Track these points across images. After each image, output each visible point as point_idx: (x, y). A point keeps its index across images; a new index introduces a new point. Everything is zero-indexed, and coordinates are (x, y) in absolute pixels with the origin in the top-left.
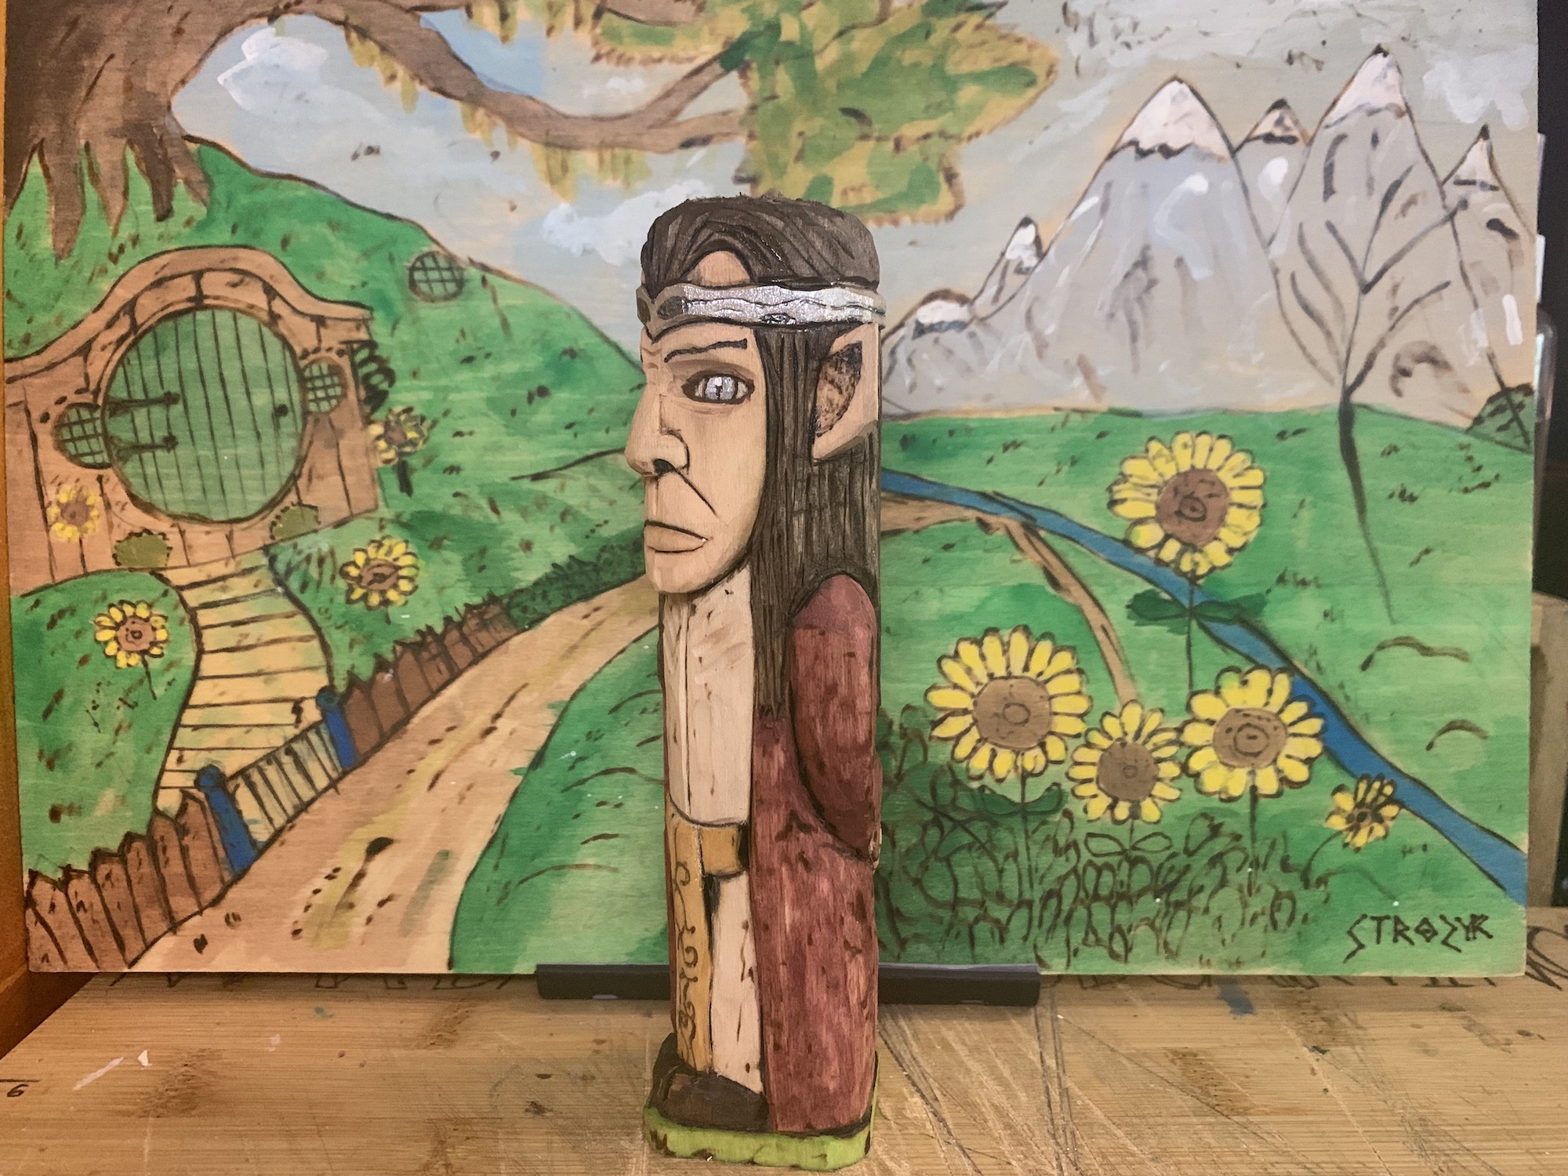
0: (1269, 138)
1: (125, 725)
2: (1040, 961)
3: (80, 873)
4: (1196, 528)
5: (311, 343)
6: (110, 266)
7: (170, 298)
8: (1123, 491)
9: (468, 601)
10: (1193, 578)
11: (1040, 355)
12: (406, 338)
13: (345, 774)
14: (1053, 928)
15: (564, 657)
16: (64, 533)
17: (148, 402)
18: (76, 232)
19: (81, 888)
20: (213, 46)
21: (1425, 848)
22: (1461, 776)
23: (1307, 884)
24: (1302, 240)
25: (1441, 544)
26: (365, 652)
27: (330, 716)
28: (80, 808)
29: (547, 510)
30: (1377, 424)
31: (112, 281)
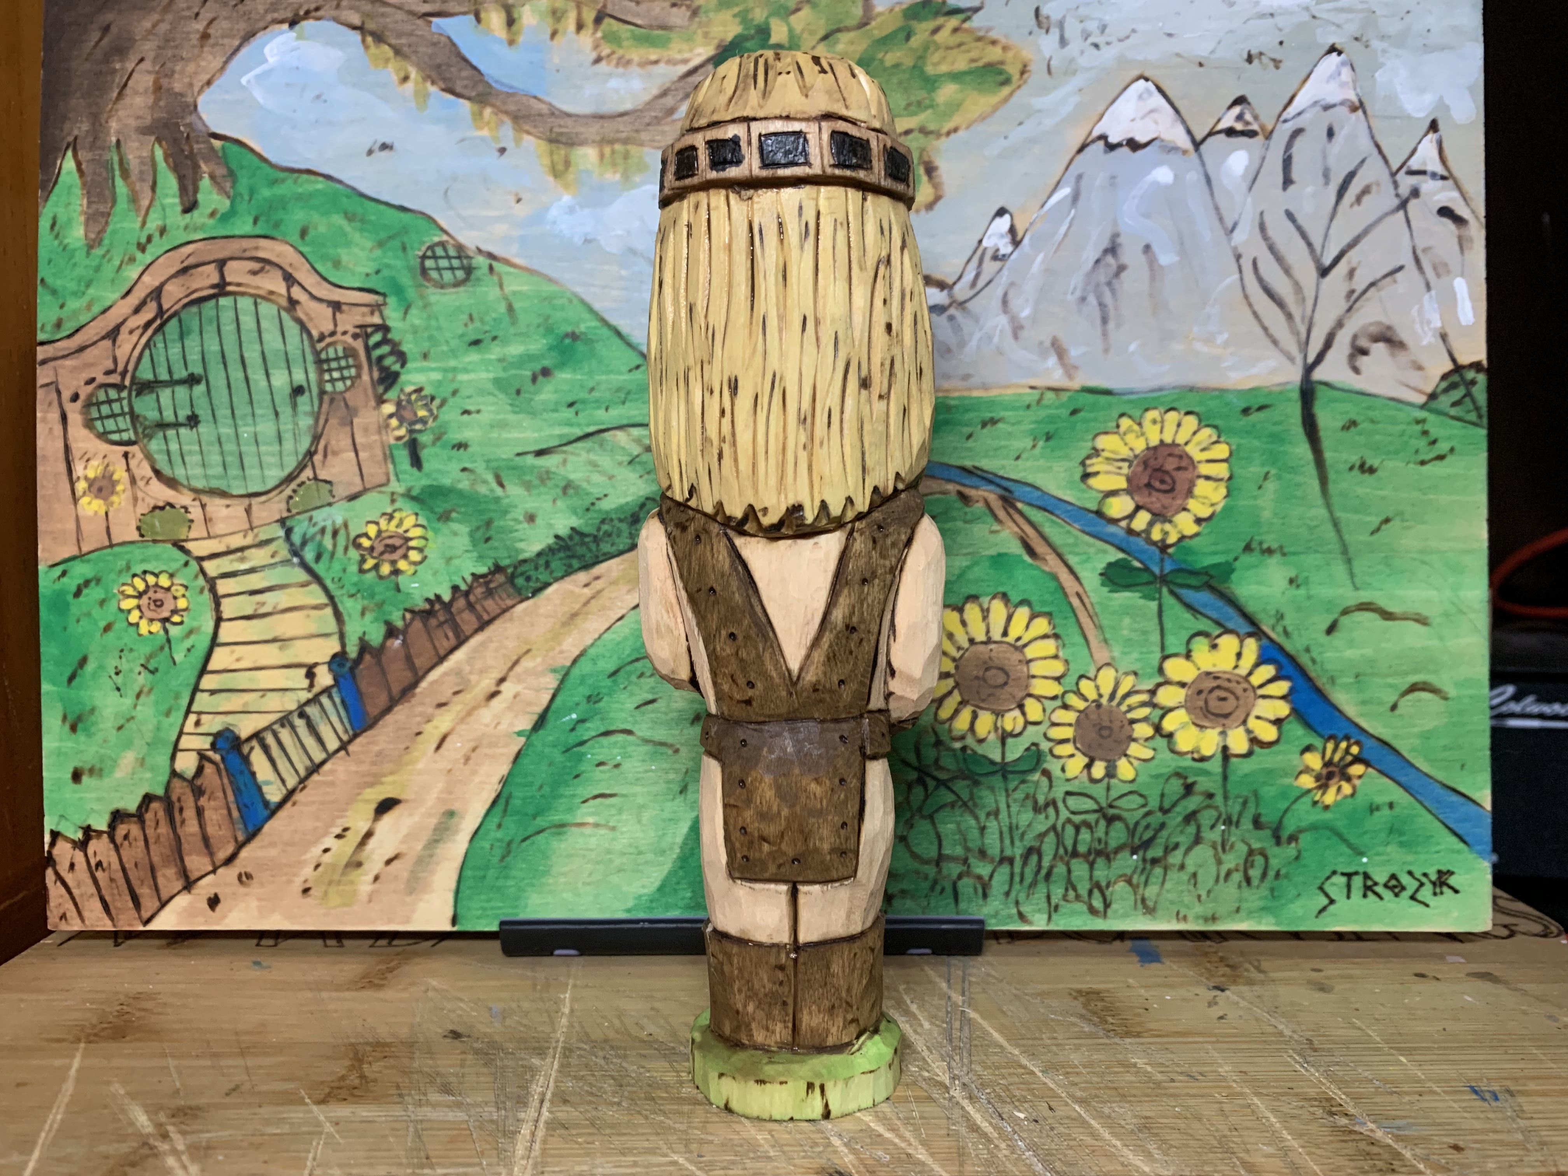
0: (1230, 132)
1: (146, 690)
2: (1022, 916)
3: (99, 833)
4: (1165, 499)
5: (328, 327)
6: (139, 255)
7: (195, 286)
8: (1095, 465)
9: (475, 571)
10: (1163, 547)
11: (1016, 337)
12: (417, 322)
13: (356, 736)
14: (1034, 884)
15: (565, 624)
16: (90, 506)
17: (173, 383)
18: (107, 223)
19: (100, 848)
20: (237, 49)
21: (1391, 805)
22: (1426, 736)
23: (1278, 843)
24: (1262, 227)
25: (1400, 514)
26: (376, 620)
27: (342, 680)
28: (101, 770)
29: (550, 484)
30: (1335, 400)
31: (141, 269)
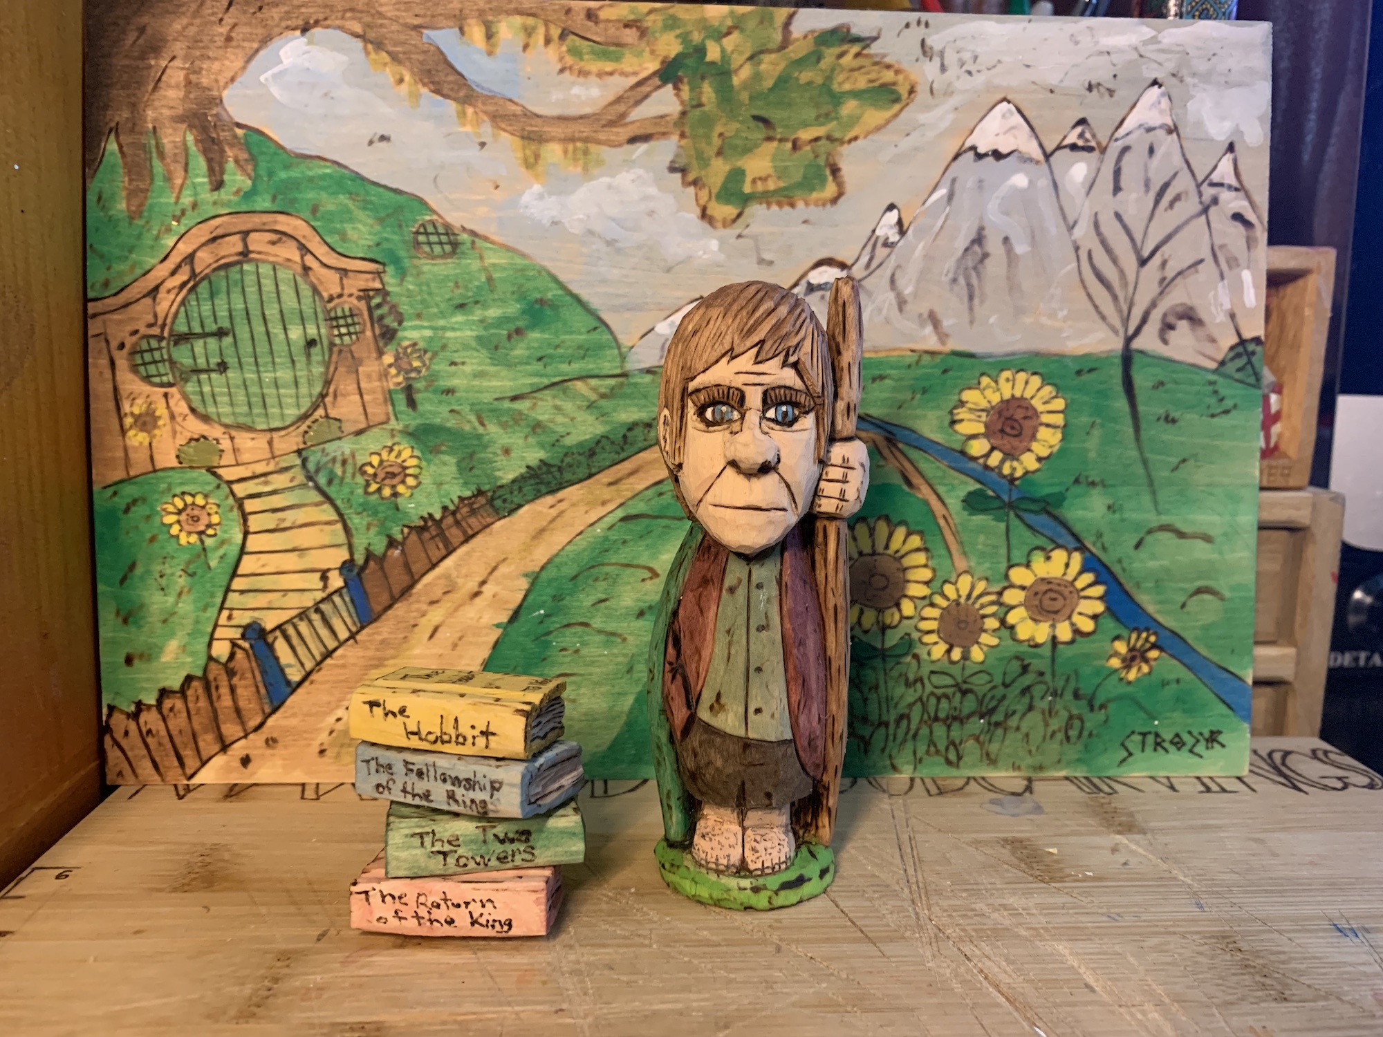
0: (1074, 147)
1: (186, 590)
2: (894, 767)
3: (149, 707)
4: (1015, 442)
5: (336, 290)
6: (175, 225)
7: (222, 253)
8: (961, 413)
9: (459, 493)
10: (1012, 480)
11: (901, 310)
12: (411, 287)
13: (362, 628)
14: (904, 741)
15: (535, 538)
16: (137, 438)
17: (204, 335)
18: (146, 198)
20: (257, 51)
21: (1178, 681)
22: (1206, 628)
23: (1092, 709)
24: (1096, 225)
25: (1195, 456)
26: (379, 533)
27: (350, 582)
28: (150, 655)
29: (523, 423)
30: (1149, 365)
31: (175, 239)
